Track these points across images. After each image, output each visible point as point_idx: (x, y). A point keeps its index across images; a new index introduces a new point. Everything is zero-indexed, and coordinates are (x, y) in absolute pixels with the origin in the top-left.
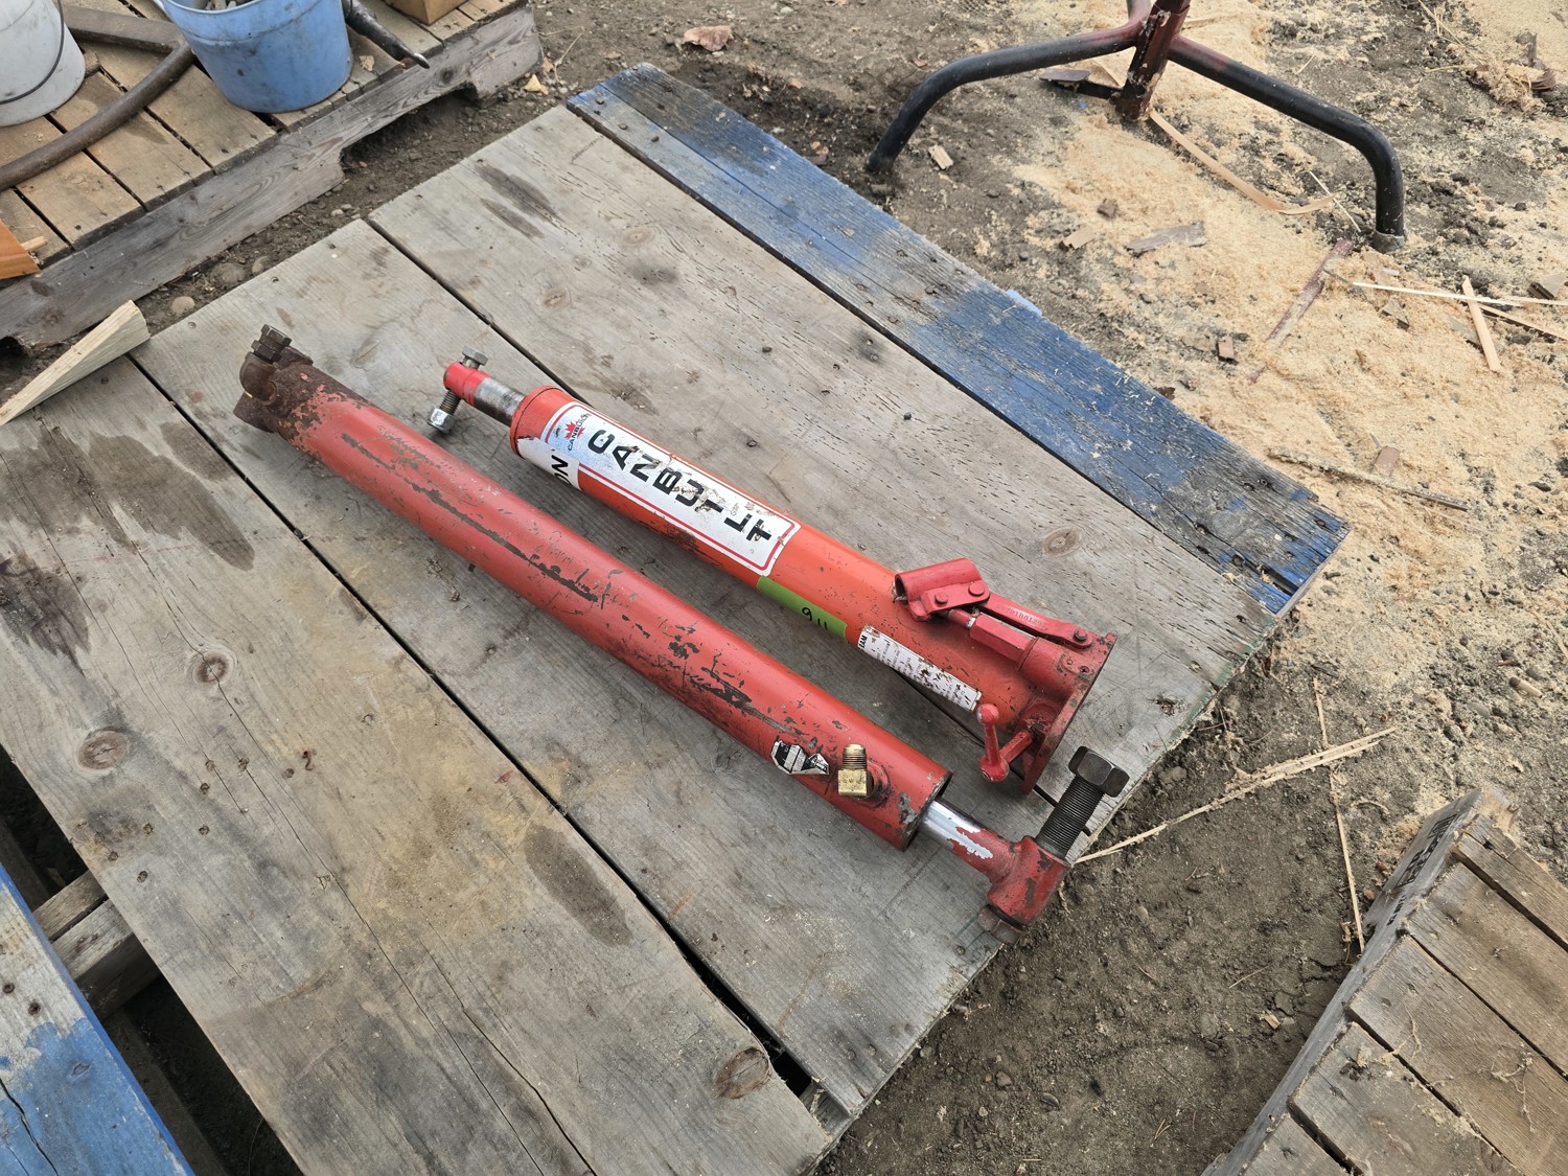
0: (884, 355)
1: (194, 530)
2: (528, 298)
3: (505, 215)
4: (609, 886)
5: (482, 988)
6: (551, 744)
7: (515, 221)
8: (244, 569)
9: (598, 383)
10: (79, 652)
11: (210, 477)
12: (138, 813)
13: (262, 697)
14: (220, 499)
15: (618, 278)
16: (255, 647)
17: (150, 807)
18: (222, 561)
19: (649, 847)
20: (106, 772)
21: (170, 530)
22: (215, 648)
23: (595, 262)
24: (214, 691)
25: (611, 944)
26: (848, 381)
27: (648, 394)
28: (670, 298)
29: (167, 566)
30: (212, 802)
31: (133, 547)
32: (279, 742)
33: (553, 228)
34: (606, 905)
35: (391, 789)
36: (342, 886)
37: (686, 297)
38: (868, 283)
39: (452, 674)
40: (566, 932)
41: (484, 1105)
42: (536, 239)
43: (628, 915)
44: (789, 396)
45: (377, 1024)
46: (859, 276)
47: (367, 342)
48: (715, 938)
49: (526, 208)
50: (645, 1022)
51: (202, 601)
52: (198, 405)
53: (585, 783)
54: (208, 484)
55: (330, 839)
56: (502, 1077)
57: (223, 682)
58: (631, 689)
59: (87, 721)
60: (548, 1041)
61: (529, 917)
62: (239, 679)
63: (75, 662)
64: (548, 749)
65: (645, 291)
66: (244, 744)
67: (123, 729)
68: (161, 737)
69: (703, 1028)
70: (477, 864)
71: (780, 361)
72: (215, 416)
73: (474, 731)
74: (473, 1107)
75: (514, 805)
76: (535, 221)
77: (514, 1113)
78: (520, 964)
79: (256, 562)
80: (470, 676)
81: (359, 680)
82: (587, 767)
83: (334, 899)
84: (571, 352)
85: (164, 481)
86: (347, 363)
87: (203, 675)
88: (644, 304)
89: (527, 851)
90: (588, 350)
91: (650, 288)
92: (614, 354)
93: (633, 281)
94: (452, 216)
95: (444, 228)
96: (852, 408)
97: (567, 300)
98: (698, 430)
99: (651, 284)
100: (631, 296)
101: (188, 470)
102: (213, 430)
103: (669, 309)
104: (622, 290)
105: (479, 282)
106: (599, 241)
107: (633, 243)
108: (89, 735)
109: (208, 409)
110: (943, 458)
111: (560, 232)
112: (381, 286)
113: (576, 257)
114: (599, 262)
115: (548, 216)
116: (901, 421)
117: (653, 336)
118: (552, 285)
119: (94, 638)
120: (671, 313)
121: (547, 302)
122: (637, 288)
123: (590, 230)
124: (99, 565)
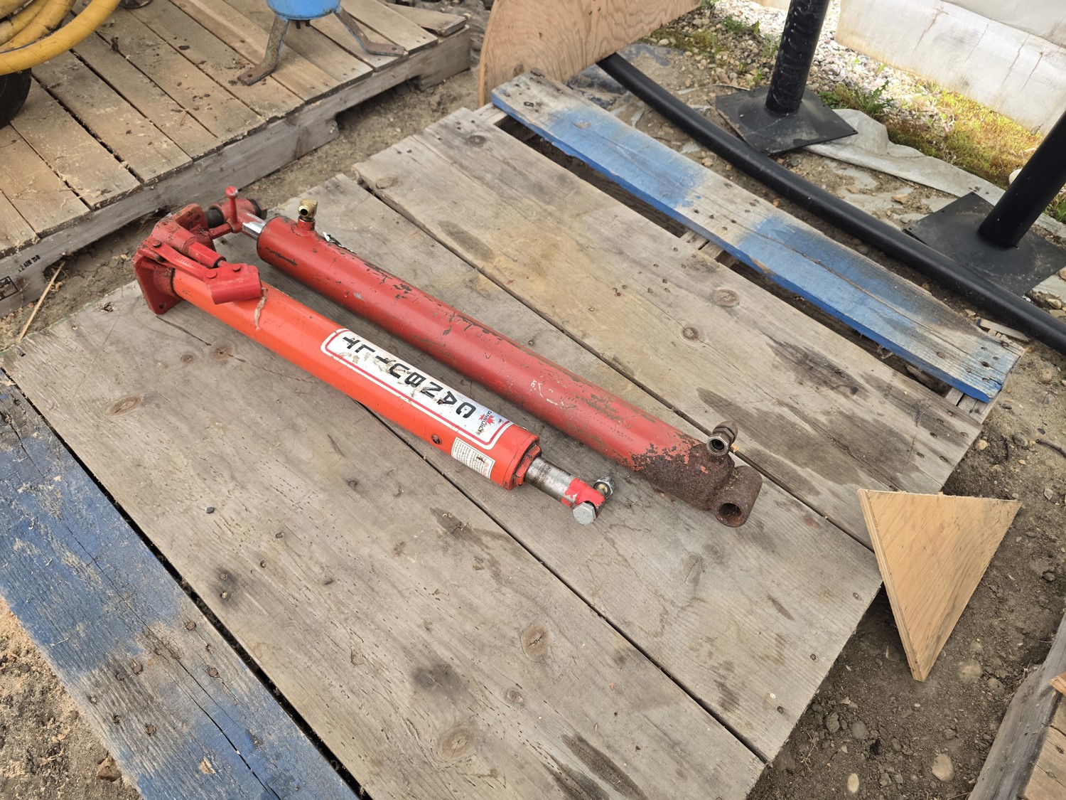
0: (214, 579)
1: (747, 414)
2: (563, 640)
3: (614, 776)
4: (450, 241)
5: (505, 211)
6: (488, 297)
7: (601, 764)
8: (702, 389)
9: (485, 539)
10: (773, 343)
11: (759, 451)
12: (693, 273)
13: (656, 321)
15: (475, 675)
16: (671, 345)
17: (688, 275)
18: (719, 394)
19: (431, 255)
20: (719, 289)
21: (764, 416)
22: (695, 345)
23: (501, 698)
24: (684, 324)
25: (447, 222)
26: (255, 549)
27: (441, 530)
28: (420, 647)
29: (752, 391)
30: (658, 276)
31: (781, 403)
32: (636, 300)
33: (553, 752)
34: (451, 234)
35: (569, 280)
36: (580, 245)
37: (404, 648)
38: (205, 680)
39: (550, 331)
40: (469, 226)
41: (496, 181)
42: (571, 734)
43: (440, 230)
44: (314, 532)
46: (212, 690)
48: (397, 223)
50: (430, 199)
51: (717, 370)
52: (804, 514)
53: (467, 280)
54: (757, 446)
55: (592, 261)
56: (490, 187)
57: (681, 327)
59: (744, 310)
60: (473, 196)
61: (488, 232)
62: (673, 329)
63: (771, 338)
64: (488, 295)
65: (445, 655)
66: (654, 300)
67: (723, 307)
68: (701, 303)
70: (517, 250)
71: (317, 570)
72: (785, 504)
74: (501, 180)
75: (503, 271)
76: (579, 767)
77: (484, 178)
78: (489, 217)
79: (697, 394)
80: (541, 330)
81: (604, 327)
84: (512, 572)
85: (789, 449)
86: (704, 557)
87: (694, 331)
88: (446, 638)
89: (493, 254)
90: (497, 575)
91: (442, 660)
92: (474, 572)
93: (459, 671)
94: (672, 767)
95: (674, 745)
96: (259, 520)
97: (523, 639)
98: (399, 494)
99: (439, 666)
100: (460, 647)
101: (778, 457)
102: (779, 492)
103: (423, 633)
104: (469, 656)
105: (616, 662)
106: (500, 731)
107: (462, 731)
108: (738, 304)
109: (794, 510)
110: (192, 472)
111: (546, 746)
112: (710, 654)
113: (522, 705)
114: (496, 696)
115: (564, 775)
116: (218, 507)
117: (436, 596)
118: (542, 661)
119: (769, 350)
120: (419, 626)
121: (543, 635)
122: (456, 661)
123: (512, 753)
124: (795, 392)
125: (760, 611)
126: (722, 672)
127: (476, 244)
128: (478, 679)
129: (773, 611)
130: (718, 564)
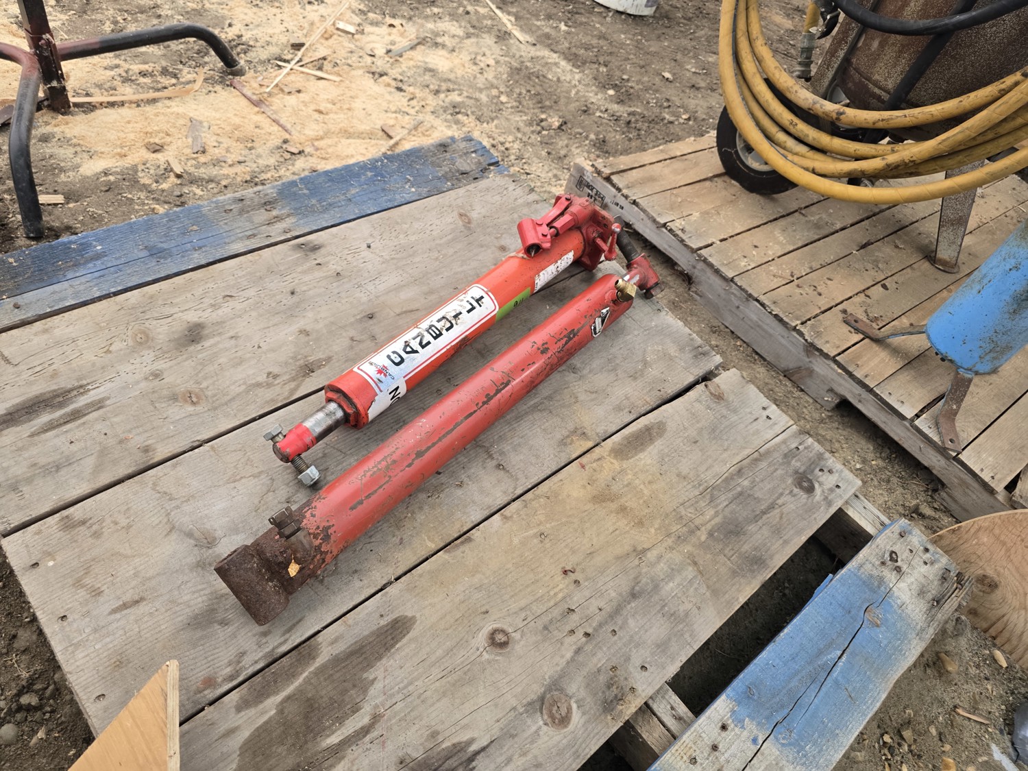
0: (316, 243)
1: (369, 666)
2: (184, 415)
3: (62, 421)
4: (640, 426)
5: (690, 486)
6: (563, 443)
7: (76, 415)
8: (414, 623)
9: (293, 385)
10: (474, 747)
11: (314, 658)
12: (602, 678)
13: (523, 603)
14: (341, 647)
15: (184, 357)
16: (484, 609)
17: (599, 671)
18: (405, 641)
19: (619, 408)
20: (574, 706)
21: (364, 687)
22: (481, 639)
23: (159, 367)
24: (517, 636)
25: (666, 430)
26: (332, 263)
27: (311, 359)
28: (219, 331)
29: (401, 685)
30: (595, 630)
31: (376, 718)
32: (556, 590)
33: (102, 389)
34: (648, 429)
35: (588, 525)
36: (644, 551)
37: (224, 322)
38: (250, 233)
39: (515, 488)
40: (661, 447)
41: (739, 489)
42: (108, 402)
43: (652, 421)
44: (336, 291)
45: (711, 534)
46: (240, 235)
47: (190, 535)
48: (660, 390)
49: (61, 405)
50: (698, 422)
51: (440, 652)
52: (219, 680)
53: (585, 431)
54: (323, 658)
55: (618, 558)
56: (727, 480)
57: (510, 630)
58: (532, 403)
59: (534, 728)
60: (710, 461)
61: (655, 462)
62: (509, 619)
63: (483, 749)
64: (565, 444)
65: (207, 343)
66: (556, 613)
67: (542, 699)
68: (548, 670)
69: (698, 400)
70: (630, 484)
71: (305, 288)
72: (239, 662)
73: (554, 478)
74: (741, 494)
75: (599, 463)
76: (81, 402)
77: (741, 477)
78: (678, 468)
79: (409, 614)
80: (517, 479)
81: (516, 541)
82: (576, 428)
83: (651, 556)
84: (256, 395)
85: (308, 700)
86: (210, 551)
87: (503, 645)
88: (221, 346)
89: (622, 460)
90: (259, 385)
91: (205, 340)
92: (266, 371)
93: (191, 348)
94: (43, 461)
95: (58, 468)
96: (354, 267)
97: (197, 390)
98: (352, 339)
99: (200, 339)
100: (209, 352)
101: (301, 679)
102: (256, 662)
103: (231, 333)
104: (200, 356)
105: (147, 446)
106: (135, 362)
107: (147, 341)
108: (546, 724)
109: (228, 670)
110: (402, 242)
111: (109, 385)
112: (116, 523)
113: (146, 379)
114: (160, 365)
115: (82, 390)
116: (371, 250)
117: (256, 347)
118: (174, 398)
119: (464, 737)
120: (237, 333)
121: (193, 403)
122: (200, 348)
123: (115, 365)
124: (390, 746)
125: (134, 583)
126: (95, 527)
127: (636, 448)
128: (180, 358)
129: (127, 597)
130: (199, 562)
